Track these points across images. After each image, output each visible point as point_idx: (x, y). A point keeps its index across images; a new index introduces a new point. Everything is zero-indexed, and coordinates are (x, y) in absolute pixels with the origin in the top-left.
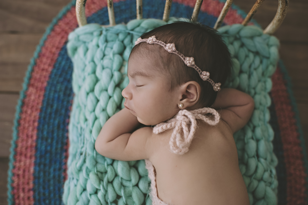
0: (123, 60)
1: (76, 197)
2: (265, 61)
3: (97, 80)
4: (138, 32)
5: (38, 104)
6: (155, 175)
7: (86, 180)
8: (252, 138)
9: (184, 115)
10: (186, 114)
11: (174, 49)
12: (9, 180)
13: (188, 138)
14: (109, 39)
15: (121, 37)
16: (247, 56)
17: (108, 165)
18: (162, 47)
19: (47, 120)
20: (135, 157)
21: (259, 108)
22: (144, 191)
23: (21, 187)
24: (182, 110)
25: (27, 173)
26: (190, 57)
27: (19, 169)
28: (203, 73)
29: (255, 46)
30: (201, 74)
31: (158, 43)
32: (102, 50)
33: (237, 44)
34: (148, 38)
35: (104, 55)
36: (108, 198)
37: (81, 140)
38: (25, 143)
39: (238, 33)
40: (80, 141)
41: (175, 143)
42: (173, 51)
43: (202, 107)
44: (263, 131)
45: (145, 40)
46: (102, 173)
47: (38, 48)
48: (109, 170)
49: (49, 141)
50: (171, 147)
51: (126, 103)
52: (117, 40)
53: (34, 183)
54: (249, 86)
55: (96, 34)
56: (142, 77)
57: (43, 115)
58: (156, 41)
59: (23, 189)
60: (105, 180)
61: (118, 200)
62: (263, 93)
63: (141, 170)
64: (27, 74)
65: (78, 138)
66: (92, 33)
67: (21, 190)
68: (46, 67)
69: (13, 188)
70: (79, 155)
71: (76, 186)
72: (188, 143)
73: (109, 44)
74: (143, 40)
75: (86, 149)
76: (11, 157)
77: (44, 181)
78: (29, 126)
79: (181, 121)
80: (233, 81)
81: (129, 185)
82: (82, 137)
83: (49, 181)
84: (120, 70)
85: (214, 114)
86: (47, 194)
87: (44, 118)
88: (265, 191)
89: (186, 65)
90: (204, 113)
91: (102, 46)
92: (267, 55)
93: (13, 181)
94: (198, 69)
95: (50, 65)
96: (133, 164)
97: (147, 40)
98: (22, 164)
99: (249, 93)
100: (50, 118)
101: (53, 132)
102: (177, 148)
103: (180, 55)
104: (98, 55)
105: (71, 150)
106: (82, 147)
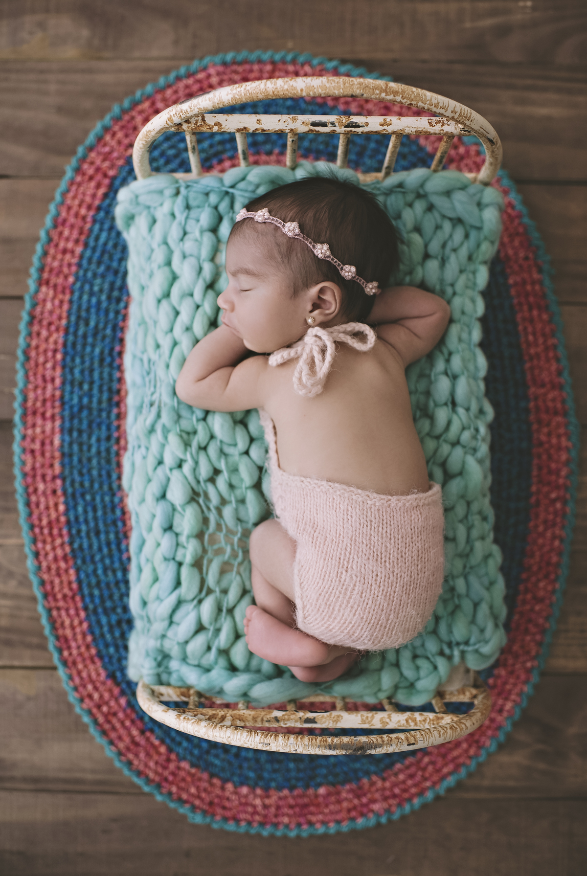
0: (219, 241)
1: (147, 474)
2: (473, 234)
3: (175, 278)
4: (241, 190)
5: (60, 318)
6: (275, 433)
7: (163, 446)
8: (446, 373)
9: (316, 336)
10: (319, 334)
11: (297, 231)
12: (16, 459)
13: (322, 371)
14: (192, 203)
15: (213, 199)
16: (438, 227)
17: (198, 420)
18: (279, 227)
19: (79, 347)
20: (242, 405)
21: (459, 321)
22: (259, 463)
23: (39, 472)
24: (313, 327)
25: (48, 448)
26: (322, 243)
27: (33, 440)
28: (344, 267)
29: (454, 209)
30: (342, 269)
31: (272, 222)
32: (180, 224)
33: (419, 206)
34: (256, 211)
35: (185, 233)
36: (200, 474)
37: (150, 381)
38: (39, 391)
39: (422, 185)
40: (147, 384)
41: (300, 379)
42: (296, 235)
43: (347, 322)
44: (463, 360)
45: (253, 215)
46: (188, 433)
47: (52, 208)
48: (200, 427)
49: (86, 387)
50: (295, 386)
51: (224, 318)
52: (207, 205)
53: (63, 465)
54: (442, 281)
55: (169, 192)
56: (249, 276)
57: (71, 338)
58: (269, 218)
59: (44, 477)
60: (195, 444)
61: (215, 477)
62: (469, 292)
63: (252, 427)
64: (36, 261)
65: (143, 378)
66: (161, 192)
67: (39, 478)
68: (70, 245)
69: (25, 475)
70: (149, 406)
71: (144, 458)
72: (320, 378)
73: (194, 213)
74: (249, 214)
75: (161, 395)
76: (17, 418)
77: (80, 461)
78: (46, 362)
79: (312, 344)
80: (411, 272)
81: (234, 453)
82: (152, 375)
83: (89, 460)
84: (212, 259)
85: (367, 333)
86: (87, 484)
87: (74, 345)
88: (464, 463)
89: (317, 256)
90: (350, 331)
91: (180, 216)
92: (478, 224)
93: (24, 463)
94: (336, 262)
95: (77, 241)
96: (239, 417)
97: (256, 215)
98: (38, 430)
99: (442, 293)
100: (84, 345)
101: (92, 371)
102: (305, 386)
103: (307, 240)
104: (175, 233)
105: (131, 401)
106: (152, 394)
